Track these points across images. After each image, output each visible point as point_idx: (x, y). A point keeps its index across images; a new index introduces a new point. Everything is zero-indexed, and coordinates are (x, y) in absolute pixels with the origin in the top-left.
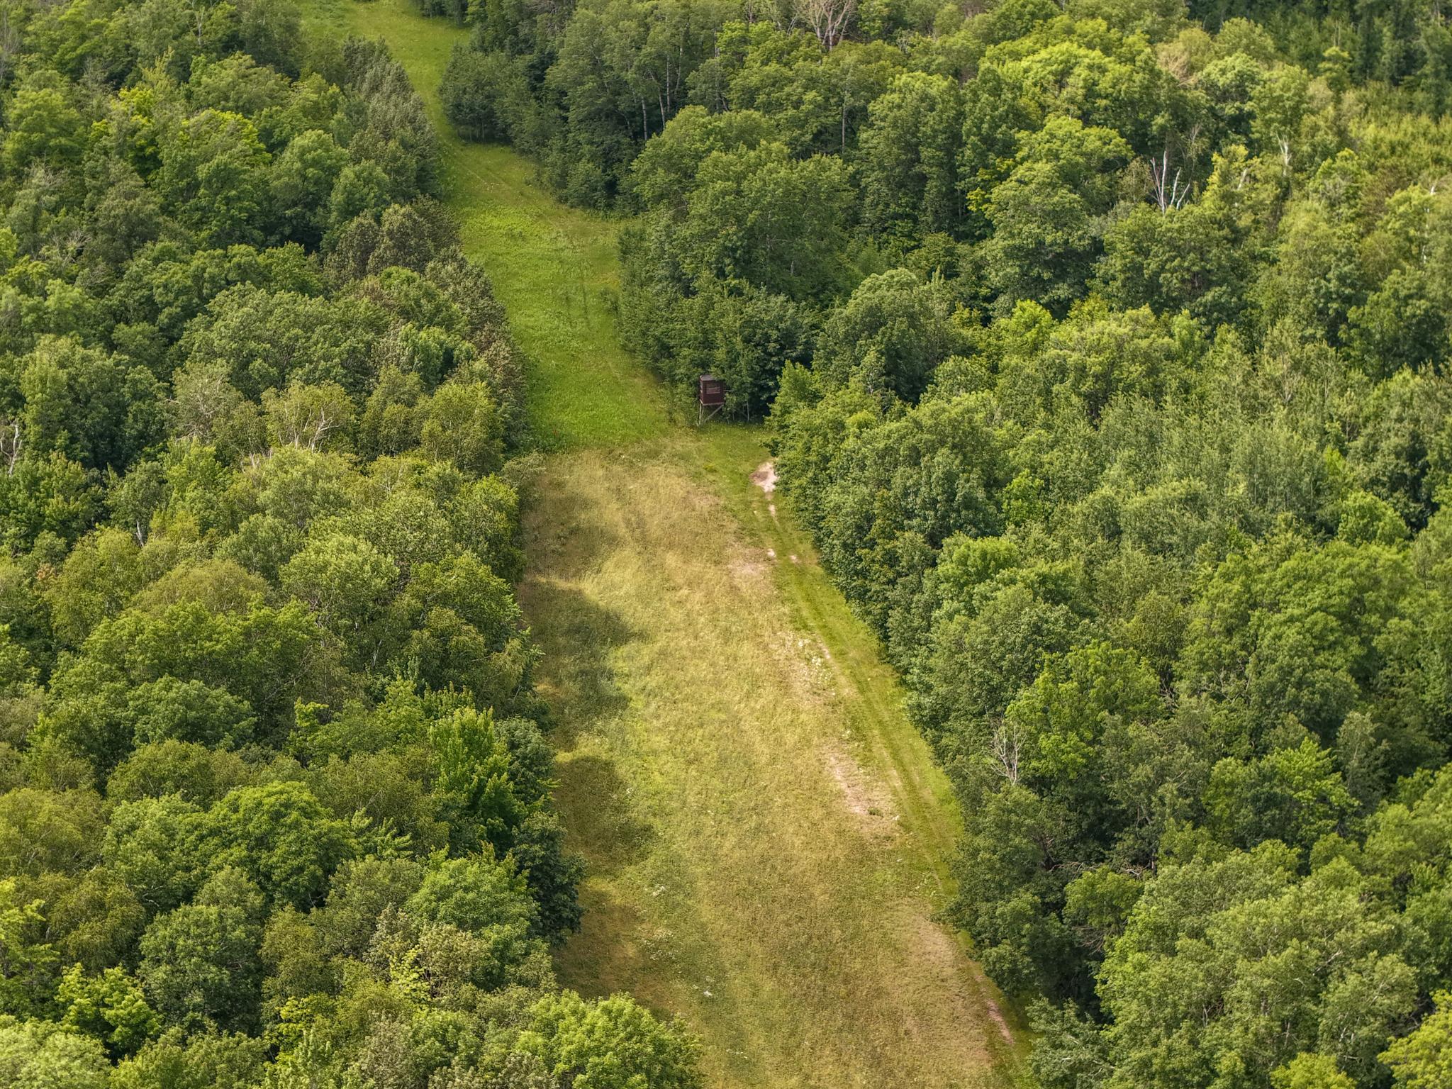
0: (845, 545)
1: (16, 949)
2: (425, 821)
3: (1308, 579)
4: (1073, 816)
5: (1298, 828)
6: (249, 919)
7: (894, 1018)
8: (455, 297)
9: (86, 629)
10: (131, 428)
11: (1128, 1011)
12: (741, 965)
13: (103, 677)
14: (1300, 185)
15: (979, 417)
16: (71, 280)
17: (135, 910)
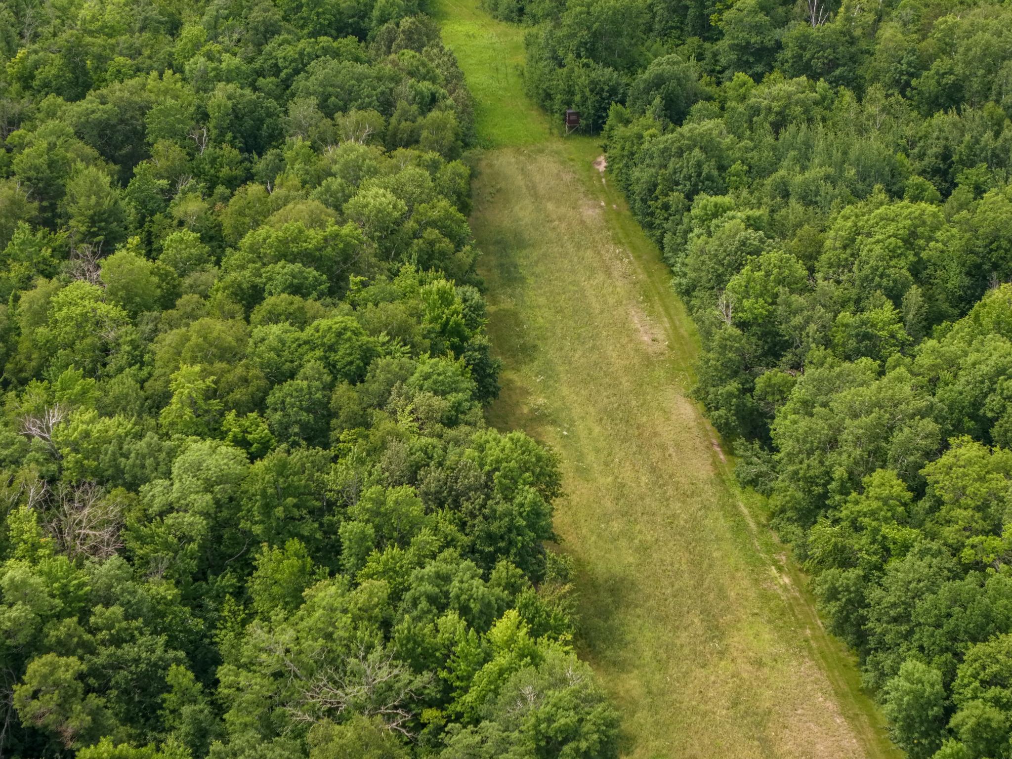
0: (642, 199)
1: (201, 402)
2: (418, 339)
3: (887, 219)
4: (760, 343)
5: (880, 351)
6: (324, 388)
7: (663, 448)
8: (438, 66)
9: (241, 235)
10: (264, 131)
11: (787, 446)
12: (583, 418)
13: (249, 261)
14: (888, 14)
15: (715, 133)
16: (235, 54)
17: (263, 383)
